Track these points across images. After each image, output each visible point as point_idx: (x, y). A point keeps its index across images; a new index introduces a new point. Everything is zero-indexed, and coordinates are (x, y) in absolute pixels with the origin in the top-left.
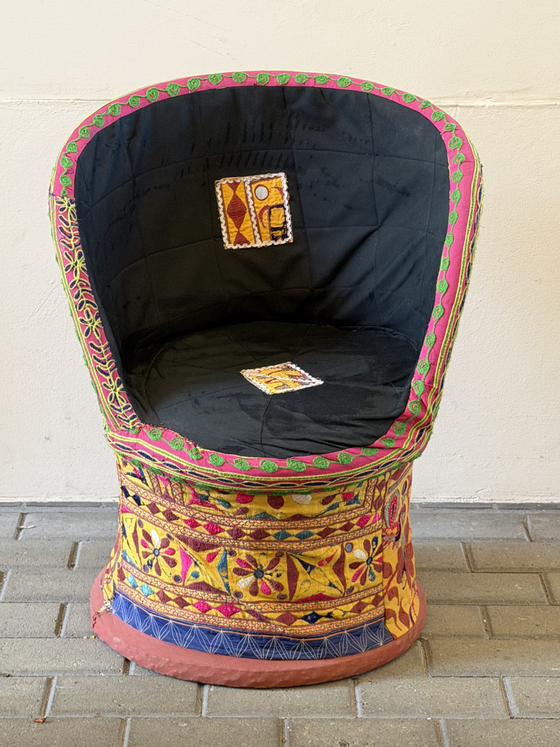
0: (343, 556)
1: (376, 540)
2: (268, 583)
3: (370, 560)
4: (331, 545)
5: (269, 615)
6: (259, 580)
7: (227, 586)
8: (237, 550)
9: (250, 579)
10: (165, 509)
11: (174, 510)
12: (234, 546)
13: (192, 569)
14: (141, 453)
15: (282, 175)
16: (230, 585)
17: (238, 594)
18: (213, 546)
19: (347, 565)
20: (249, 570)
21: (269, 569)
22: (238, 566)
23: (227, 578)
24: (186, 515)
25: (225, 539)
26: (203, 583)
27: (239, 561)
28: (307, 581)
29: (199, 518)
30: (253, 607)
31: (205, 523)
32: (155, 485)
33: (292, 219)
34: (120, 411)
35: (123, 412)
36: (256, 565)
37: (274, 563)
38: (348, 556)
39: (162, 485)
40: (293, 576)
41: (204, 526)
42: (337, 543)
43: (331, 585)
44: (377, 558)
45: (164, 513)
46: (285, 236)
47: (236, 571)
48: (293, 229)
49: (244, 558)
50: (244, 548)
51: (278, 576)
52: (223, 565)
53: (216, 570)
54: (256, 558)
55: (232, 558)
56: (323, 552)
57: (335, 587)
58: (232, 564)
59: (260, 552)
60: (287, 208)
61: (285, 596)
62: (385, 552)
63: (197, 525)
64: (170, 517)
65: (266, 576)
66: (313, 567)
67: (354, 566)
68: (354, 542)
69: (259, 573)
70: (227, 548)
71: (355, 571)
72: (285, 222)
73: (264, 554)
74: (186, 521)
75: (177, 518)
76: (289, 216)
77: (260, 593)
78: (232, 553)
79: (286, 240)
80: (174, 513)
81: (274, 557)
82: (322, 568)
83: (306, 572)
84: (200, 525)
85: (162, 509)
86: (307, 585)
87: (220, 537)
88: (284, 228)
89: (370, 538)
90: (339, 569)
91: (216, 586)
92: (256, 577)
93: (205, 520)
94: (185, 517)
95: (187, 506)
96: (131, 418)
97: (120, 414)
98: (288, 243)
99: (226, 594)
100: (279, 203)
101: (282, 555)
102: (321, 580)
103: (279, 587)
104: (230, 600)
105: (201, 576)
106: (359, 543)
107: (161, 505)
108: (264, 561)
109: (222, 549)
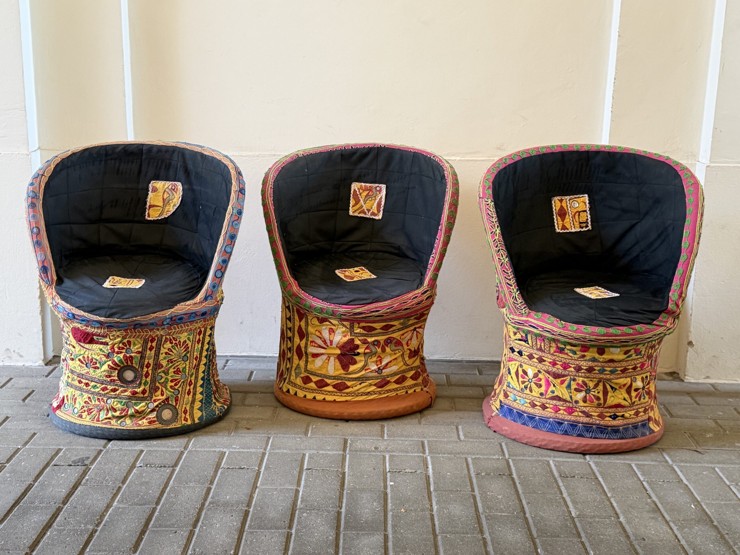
0: (631, 384)
1: (647, 377)
2: (592, 396)
3: (643, 388)
4: (626, 378)
5: (593, 414)
6: (588, 395)
7: (571, 397)
8: (577, 378)
9: (583, 394)
10: (538, 356)
11: (544, 357)
12: (576, 376)
13: (552, 388)
14: (530, 325)
15: (586, 195)
16: (573, 396)
17: (577, 402)
18: (564, 376)
19: (633, 389)
20: (583, 389)
21: (593, 388)
22: (576, 387)
23: (571, 393)
24: (551, 359)
25: (571, 371)
26: (557, 396)
27: (578, 384)
28: (613, 396)
29: (558, 361)
30: (584, 409)
31: (561, 363)
32: (534, 343)
33: (591, 218)
34: (518, 304)
35: (520, 305)
36: (587, 387)
37: (596, 385)
38: (634, 384)
39: (539, 343)
40: (605, 393)
41: (560, 365)
42: (629, 377)
43: (624, 399)
44: (647, 387)
45: (537, 359)
46: (587, 226)
47: (576, 390)
48: (591, 223)
49: (580, 382)
50: (581, 377)
51: (598, 393)
52: (569, 386)
53: (565, 389)
54: (587, 382)
55: (574, 383)
56: (622, 381)
57: (627, 401)
58: (574, 386)
59: (589, 379)
60: (589, 212)
61: (601, 404)
62: (651, 384)
63: (556, 364)
64: (541, 360)
65: (592, 393)
66: (616, 389)
67: (636, 390)
68: (637, 377)
69: (588, 391)
70: (572, 377)
71: (636, 393)
72: (587, 219)
73: (591, 381)
74: (550, 363)
75: (544, 361)
76: (589, 216)
77: (588, 402)
78: (574, 380)
79: (588, 228)
80: (544, 358)
81: (596, 382)
82: (620, 390)
83: (612, 391)
84: (558, 364)
85: (536, 356)
86: (612, 398)
87: (568, 371)
88: (586, 222)
89: (644, 376)
90: (629, 392)
91: (564, 398)
92: (586, 393)
93: (561, 362)
94: (549, 360)
95: (552, 354)
96: (524, 308)
97: (518, 306)
98: (589, 230)
99: (569, 402)
100: (584, 209)
101: (601, 381)
102: (620, 396)
103: (598, 399)
104: (571, 405)
105: (556, 392)
106: (639, 378)
107: (536, 354)
108: (591, 385)
109: (569, 377)
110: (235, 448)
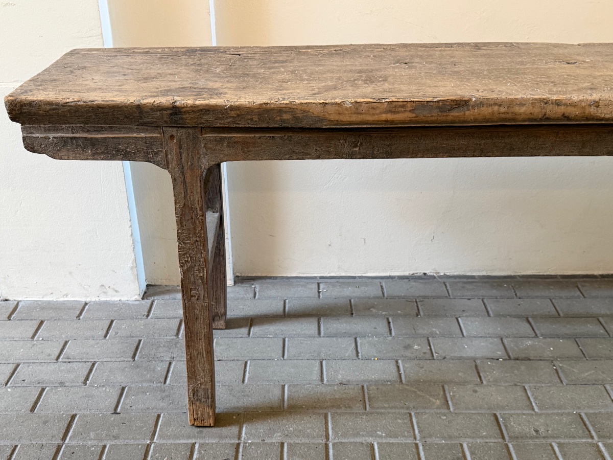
110: (381, 437)
